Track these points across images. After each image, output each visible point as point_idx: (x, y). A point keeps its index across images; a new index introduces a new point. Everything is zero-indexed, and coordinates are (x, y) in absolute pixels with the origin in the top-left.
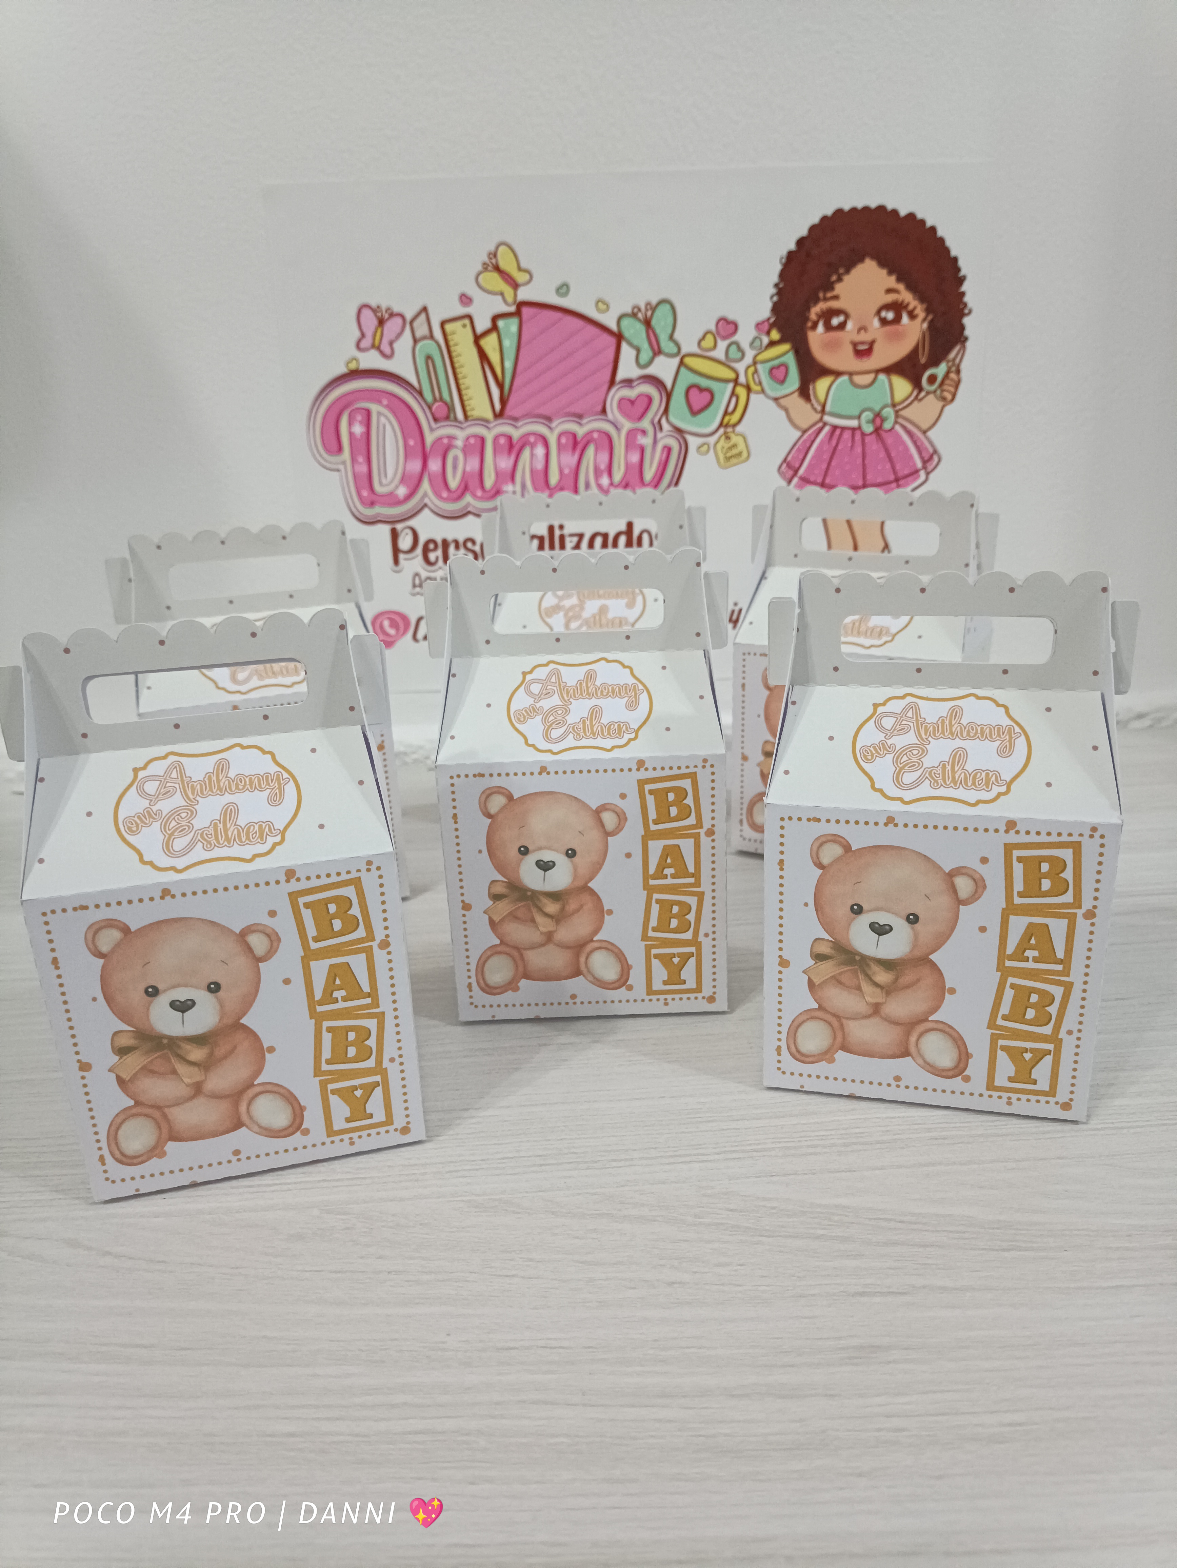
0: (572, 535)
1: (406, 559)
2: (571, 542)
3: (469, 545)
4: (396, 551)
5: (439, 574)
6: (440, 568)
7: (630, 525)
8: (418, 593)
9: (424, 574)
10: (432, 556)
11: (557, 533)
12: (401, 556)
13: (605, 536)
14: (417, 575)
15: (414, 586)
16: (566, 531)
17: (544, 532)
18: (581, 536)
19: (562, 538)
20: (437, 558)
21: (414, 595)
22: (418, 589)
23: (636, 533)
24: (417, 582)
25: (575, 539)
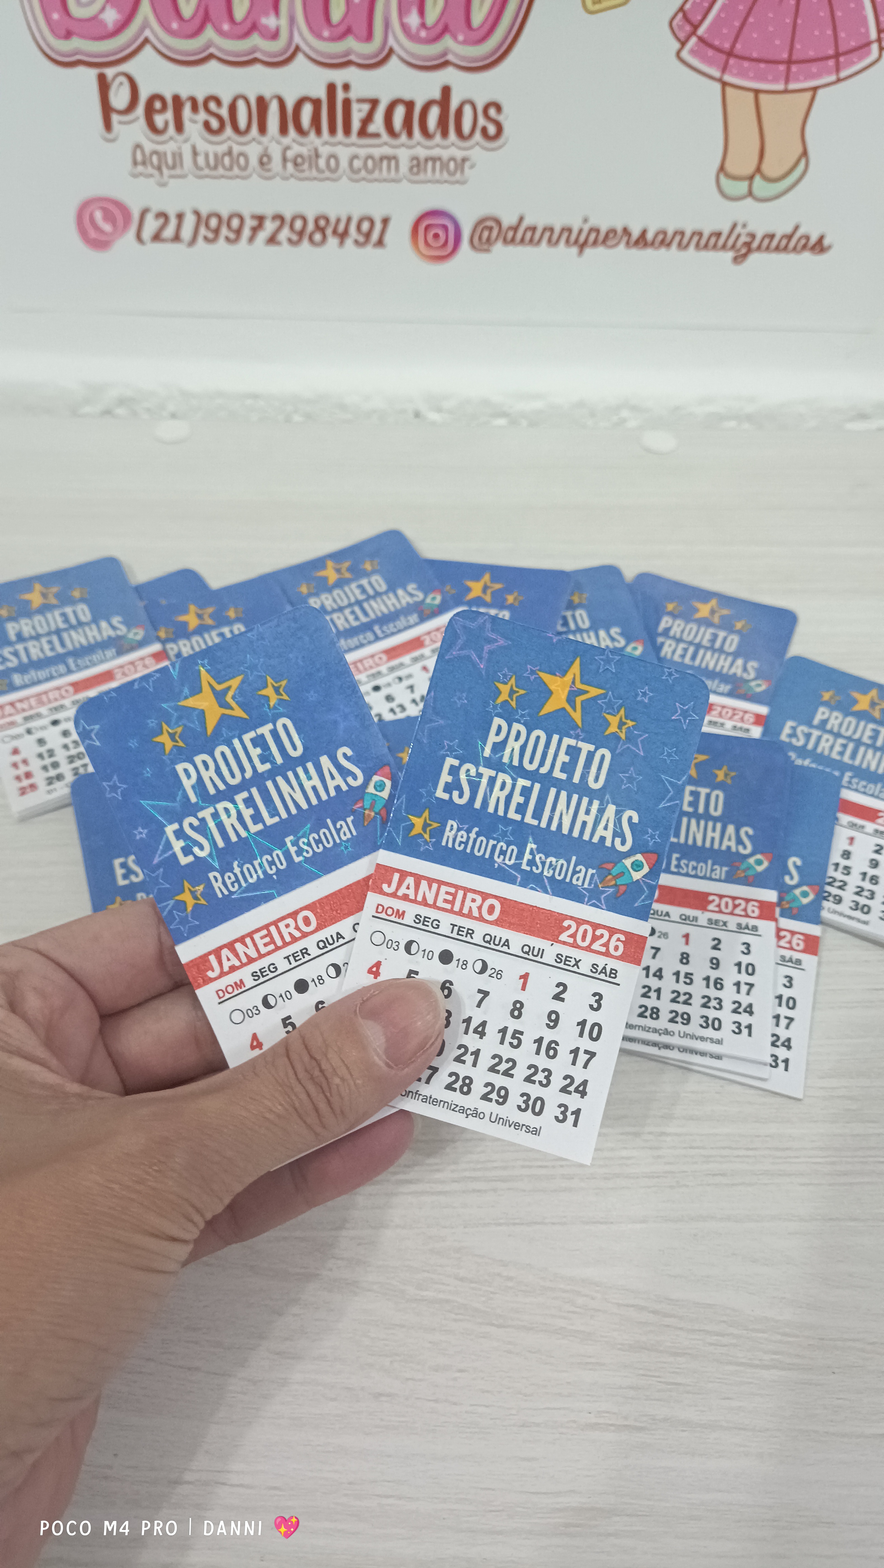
0: (361, 101)
1: (120, 123)
2: (360, 111)
3: (212, 106)
4: (107, 109)
5: (169, 148)
6: (171, 138)
7: (446, 91)
8: (141, 174)
9: (148, 147)
10: (159, 120)
11: (340, 95)
12: (115, 118)
13: (410, 105)
14: (138, 146)
15: (135, 163)
16: (353, 95)
17: (321, 93)
18: (374, 103)
19: (347, 103)
20: (166, 123)
21: (135, 176)
22: (140, 168)
23: (454, 104)
24: (139, 157)
25: (366, 107)
